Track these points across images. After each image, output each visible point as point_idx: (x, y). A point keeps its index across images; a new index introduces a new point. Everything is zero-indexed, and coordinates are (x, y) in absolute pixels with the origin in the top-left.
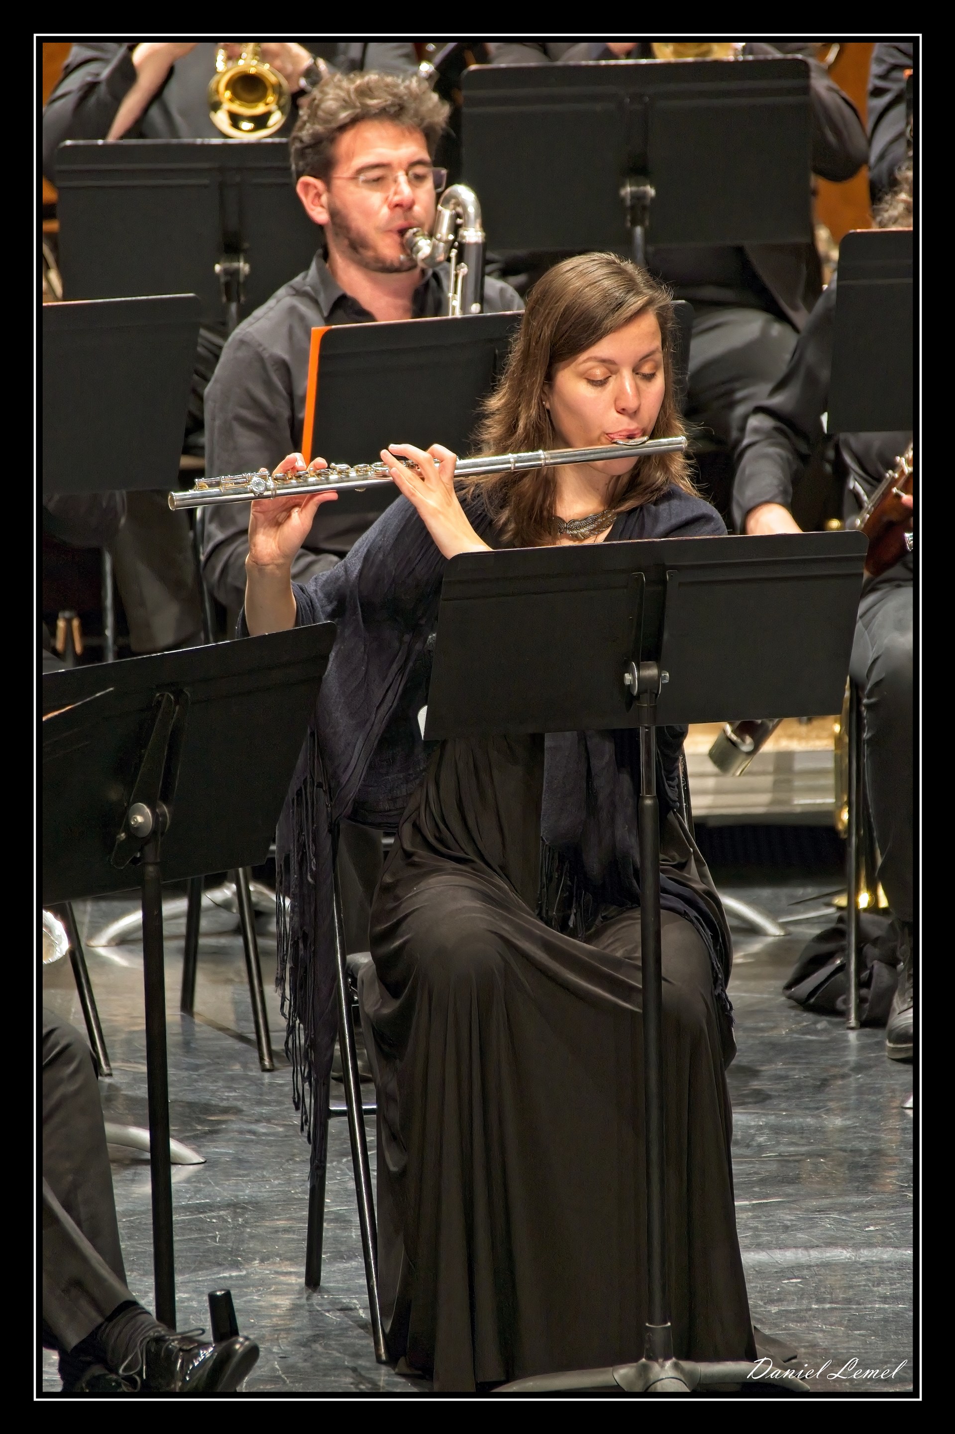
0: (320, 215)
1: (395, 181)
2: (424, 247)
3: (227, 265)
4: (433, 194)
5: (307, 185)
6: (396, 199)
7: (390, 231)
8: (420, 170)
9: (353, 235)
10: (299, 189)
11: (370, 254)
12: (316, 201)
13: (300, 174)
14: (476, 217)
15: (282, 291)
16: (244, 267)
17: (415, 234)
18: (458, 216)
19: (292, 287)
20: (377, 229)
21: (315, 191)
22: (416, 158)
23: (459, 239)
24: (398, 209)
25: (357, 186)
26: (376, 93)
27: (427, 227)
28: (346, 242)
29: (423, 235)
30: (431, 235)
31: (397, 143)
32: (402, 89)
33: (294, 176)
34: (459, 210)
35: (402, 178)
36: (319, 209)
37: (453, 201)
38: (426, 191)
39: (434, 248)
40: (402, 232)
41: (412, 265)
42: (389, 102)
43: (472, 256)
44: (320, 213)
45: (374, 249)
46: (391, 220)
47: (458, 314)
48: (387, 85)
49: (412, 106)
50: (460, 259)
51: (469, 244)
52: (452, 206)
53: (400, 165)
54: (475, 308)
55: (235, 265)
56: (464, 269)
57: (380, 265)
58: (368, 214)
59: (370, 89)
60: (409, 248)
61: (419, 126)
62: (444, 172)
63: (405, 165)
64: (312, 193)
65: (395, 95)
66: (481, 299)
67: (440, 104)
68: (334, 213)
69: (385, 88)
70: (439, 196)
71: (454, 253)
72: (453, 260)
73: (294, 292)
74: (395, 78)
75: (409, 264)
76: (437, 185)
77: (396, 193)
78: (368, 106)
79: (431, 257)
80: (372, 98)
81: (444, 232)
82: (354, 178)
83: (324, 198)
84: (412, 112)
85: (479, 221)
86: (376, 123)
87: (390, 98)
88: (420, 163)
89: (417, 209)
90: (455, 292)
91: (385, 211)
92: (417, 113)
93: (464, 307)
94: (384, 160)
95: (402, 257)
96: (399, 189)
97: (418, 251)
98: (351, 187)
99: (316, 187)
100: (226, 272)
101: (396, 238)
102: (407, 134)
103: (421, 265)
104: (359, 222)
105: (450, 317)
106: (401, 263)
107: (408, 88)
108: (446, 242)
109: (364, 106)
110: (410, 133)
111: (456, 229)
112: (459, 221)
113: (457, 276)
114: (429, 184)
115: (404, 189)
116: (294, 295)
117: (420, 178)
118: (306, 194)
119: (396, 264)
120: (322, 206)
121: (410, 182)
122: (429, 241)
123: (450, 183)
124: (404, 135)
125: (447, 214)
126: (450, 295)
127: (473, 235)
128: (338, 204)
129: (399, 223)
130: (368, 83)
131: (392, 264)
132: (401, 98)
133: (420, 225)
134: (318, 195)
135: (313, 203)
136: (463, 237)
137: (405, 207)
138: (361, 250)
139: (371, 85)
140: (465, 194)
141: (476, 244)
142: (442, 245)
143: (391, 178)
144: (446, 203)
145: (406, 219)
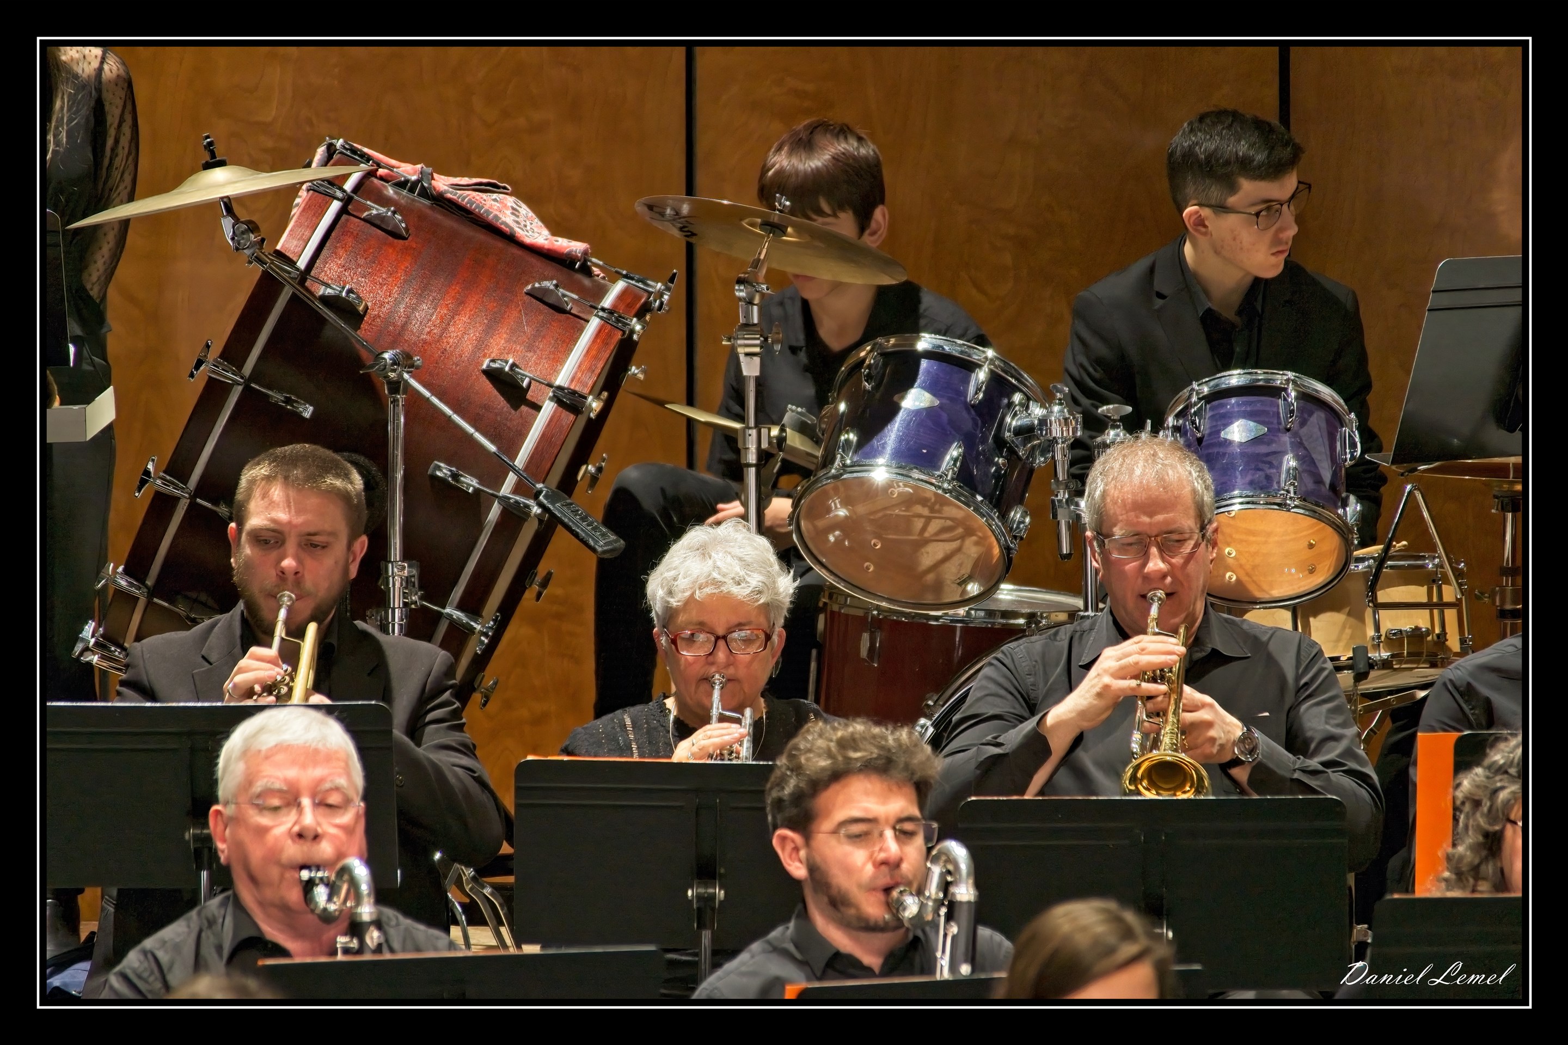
0: (798, 870)
1: (881, 835)
2: (911, 906)
3: (701, 890)
4: (924, 849)
5: (784, 839)
6: (882, 856)
7: (874, 889)
8: (908, 826)
9: (834, 892)
10: (775, 842)
11: (852, 911)
12: (794, 855)
13: (775, 827)
14: (968, 875)
15: (756, 946)
16: (721, 894)
17: (901, 892)
18: (949, 872)
19: (769, 942)
20: (860, 886)
21: (792, 845)
22: (905, 814)
23: (949, 898)
24: (884, 868)
25: (839, 841)
26: (861, 746)
27: (915, 886)
28: (826, 899)
29: (911, 894)
30: (920, 892)
31: (884, 799)
32: (891, 741)
33: (771, 828)
34: (950, 867)
35: (889, 833)
36: (798, 864)
37: (944, 858)
38: (914, 849)
39: (922, 906)
40: (887, 890)
41: (899, 922)
42: (875, 756)
43: (964, 915)
44: (798, 868)
45: (857, 908)
46: (874, 877)
47: (946, 975)
48: (874, 737)
49: (902, 760)
50: (949, 917)
51: (961, 903)
52: (942, 864)
53: (887, 820)
54: (965, 969)
55: (711, 891)
56: (954, 929)
57: (863, 924)
58: (849, 870)
59: (854, 740)
60: (895, 907)
61: (910, 779)
62: (935, 825)
63: (892, 821)
64: (789, 846)
65: (882, 748)
66: (972, 959)
67: (933, 757)
68: (813, 869)
69: (872, 741)
70: (929, 850)
71: (943, 911)
72: (942, 920)
73: (771, 949)
74: (884, 730)
75: (894, 924)
76: (928, 839)
77: (881, 850)
78: (850, 759)
79: (919, 915)
80: (856, 749)
81: (933, 889)
82: (835, 832)
83: (803, 853)
84: (902, 765)
85: (971, 881)
86: (861, 777)
87: (876, 751)
88: (909, 819)
89: (905, 866)
90: (944, 951)
91: (869, 869)
92: (907, 767)
93: (953, 967)
94: (870, 816)
95: (887, 916)
96: (885, 846)
97: (905, 909)
98: (833, 842)
99: (793, 841)
100: (699, 897)
101: (881, 896)
102: (895, 788)
103: (906, 924)
104: (840, 880)
105: (938, 977)
106: (886, 923)
107: (897, 740)
108: (935, 901)
109: (848, 760)
110: (900, 788)
111: (946, 886)
112: (949, 879)
113: (945, 935)
114: (919, 841)
115: (891, 845)
116: (770, 952)
117: (909, 835)
118: (783, 849)
119: (881, 923)
120: (801, 861)
121: (897, 838)
122: (916, 899)
123: (939, 840)
124: (890, 790)
125: (936, 870)
126: (939, 954)
127: (965, 892)
128: (818, 859)
129: (884, 880)
130: (852, 734)
131: (876, 922)
132: (889, 750)
133: (909, 884)
134: (796, 849)
135: (790, 857)
136: (953, 894)
137: (893, 865)
138: (842, 909)
139: (857, 736)
140: (958, 851)
141: (969, 902)
142: (930, 903)
143: (876, 834)
144: (935, 860)
145: (892, 877)
